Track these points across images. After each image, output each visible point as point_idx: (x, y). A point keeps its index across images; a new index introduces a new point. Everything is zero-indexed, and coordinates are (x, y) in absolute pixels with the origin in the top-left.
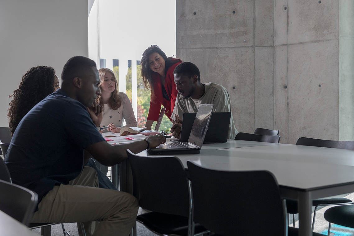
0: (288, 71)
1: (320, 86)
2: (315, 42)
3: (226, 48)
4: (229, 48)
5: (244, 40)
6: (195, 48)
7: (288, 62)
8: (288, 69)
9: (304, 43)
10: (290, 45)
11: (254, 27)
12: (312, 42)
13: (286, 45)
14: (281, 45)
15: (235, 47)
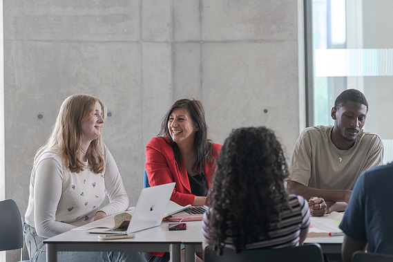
0: (201, 85)
1: (266, 111)
2: (255, 41)
3: (94, 42)
4: (100, 42)
5: (126, 30)
6: (41, 41)
7: (201, 70)
8: (201, 82)
9: (234, 41)
10: (205, 42)
11: (141, 7)
12: (249, 41)
13: (197, 42)
14: (187, 42)
15: (109, 42)
